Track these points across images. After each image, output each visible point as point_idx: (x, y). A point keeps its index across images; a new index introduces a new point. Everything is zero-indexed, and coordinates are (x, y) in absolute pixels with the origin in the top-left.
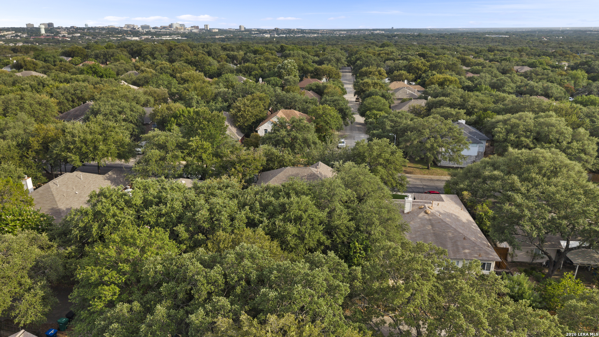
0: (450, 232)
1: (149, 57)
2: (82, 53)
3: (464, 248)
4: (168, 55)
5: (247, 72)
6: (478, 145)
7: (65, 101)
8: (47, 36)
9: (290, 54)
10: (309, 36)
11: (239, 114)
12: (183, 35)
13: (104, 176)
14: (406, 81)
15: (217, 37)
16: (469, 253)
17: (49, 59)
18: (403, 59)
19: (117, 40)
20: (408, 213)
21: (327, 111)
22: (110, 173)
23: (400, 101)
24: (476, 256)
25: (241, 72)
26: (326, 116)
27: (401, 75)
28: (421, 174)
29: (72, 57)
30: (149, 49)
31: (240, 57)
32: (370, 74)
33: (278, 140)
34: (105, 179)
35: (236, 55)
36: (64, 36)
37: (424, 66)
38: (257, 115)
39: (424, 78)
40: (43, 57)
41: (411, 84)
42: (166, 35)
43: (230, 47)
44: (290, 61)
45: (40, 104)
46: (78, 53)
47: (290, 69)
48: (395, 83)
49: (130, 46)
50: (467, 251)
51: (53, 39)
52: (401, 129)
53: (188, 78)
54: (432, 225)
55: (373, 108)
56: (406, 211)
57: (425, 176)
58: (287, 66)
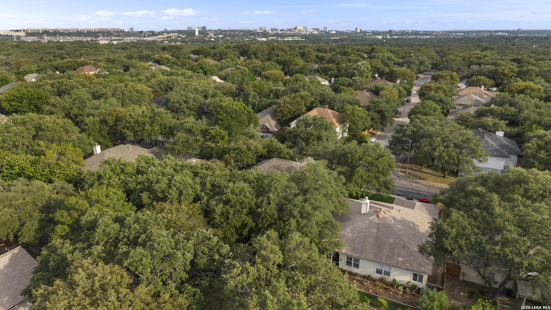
0: (393, 238)
1: (253, 56)
2: (206, 52)
3: (399, 256)
4: (268, 55)
5: (324, 72)
6: (505, 160)
7: (160, 90)
8: (200, 37)
9: (375, 56)
10: (422, 37)
11: (278, 110)
12: (305, 36)
13: (149, 150)
14: (483, 87)
15: (332, 38)
16: (402, 261)
17: (181, 56)
18: (491, 64)
19: (250, 40)
20: (364, 214)
21: (356, 112)
22: (155, 148)
23: (462, 107)
24: (408, 265)
25: (318, 72)
26: (354, 116)
27: (479, 81)
28: (433, 181)
29: (198, 55)
30: (254, 50)
31: (327, 58)
32: (441, 78)
33: (296, 135)
34: (149, 152)
35: (324, 57)
36: (211, 37)
37: (511, 72)
38: (295, 112)
39: (505, 84)
40: (177, 55)
41: (490, 90)
42: (289, 36)
43: (324, 49)
44: (364, 62)
45: (138, 92)
46: (203, 52)
47: (363, 70)
48: (470, 88)
49: (242, 46)
50: (401, 259)
51: (203, 39)
52: (419, 135)
53: (270, 76)
54: (378, 229)
55: (419, 112)
56: (362, 212)
57: (436, 184)
58: (361, 67)
